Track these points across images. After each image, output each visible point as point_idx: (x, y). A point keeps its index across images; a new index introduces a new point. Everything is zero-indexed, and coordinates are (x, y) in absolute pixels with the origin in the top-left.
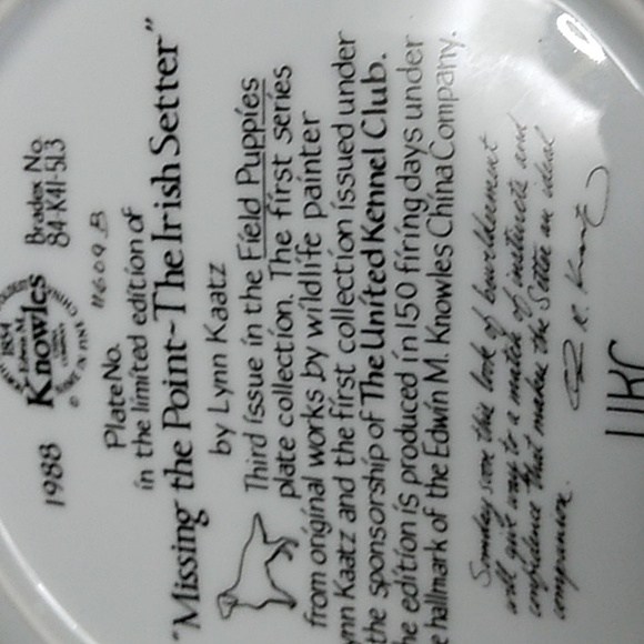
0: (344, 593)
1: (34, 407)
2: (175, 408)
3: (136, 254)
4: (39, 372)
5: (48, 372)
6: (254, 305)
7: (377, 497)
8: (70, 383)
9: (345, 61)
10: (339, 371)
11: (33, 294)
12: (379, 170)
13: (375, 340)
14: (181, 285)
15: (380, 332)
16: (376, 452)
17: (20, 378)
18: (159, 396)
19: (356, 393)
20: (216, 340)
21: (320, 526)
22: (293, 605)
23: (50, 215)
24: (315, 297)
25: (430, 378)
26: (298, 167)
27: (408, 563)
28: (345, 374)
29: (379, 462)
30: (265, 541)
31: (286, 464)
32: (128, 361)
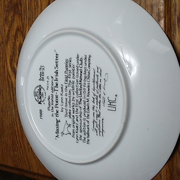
0: (77, 132)
1: (39, 104)
2: (56, 105)
3: (52, 82)
4: (40, 99)
5: (41, 99)
6: (66, 90)
7: (81, 118)
8: (44, 101)
9: (78, 57)
10: (76, 100)
11: (40, 88)
12: (81, 72)
13: (81, 96)
14: (58, 87)
15: (81, 95)
16: (81, 112)
17: (37, 100)
18: (55, 103)
19: (78, 103)
20: (62, 95)
21: (74, 122)
22: (70, 134)
23: (42, 77)
24: (73, 89)
25: (87, 101)
26: (72, 71)
27: (85, 128)
28: (77, 100)
29: (81, 113)
30: (67, 125)
31: (70, 113)
32: (51, 98)
